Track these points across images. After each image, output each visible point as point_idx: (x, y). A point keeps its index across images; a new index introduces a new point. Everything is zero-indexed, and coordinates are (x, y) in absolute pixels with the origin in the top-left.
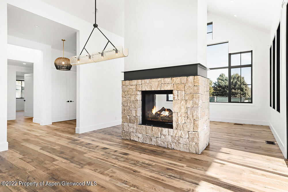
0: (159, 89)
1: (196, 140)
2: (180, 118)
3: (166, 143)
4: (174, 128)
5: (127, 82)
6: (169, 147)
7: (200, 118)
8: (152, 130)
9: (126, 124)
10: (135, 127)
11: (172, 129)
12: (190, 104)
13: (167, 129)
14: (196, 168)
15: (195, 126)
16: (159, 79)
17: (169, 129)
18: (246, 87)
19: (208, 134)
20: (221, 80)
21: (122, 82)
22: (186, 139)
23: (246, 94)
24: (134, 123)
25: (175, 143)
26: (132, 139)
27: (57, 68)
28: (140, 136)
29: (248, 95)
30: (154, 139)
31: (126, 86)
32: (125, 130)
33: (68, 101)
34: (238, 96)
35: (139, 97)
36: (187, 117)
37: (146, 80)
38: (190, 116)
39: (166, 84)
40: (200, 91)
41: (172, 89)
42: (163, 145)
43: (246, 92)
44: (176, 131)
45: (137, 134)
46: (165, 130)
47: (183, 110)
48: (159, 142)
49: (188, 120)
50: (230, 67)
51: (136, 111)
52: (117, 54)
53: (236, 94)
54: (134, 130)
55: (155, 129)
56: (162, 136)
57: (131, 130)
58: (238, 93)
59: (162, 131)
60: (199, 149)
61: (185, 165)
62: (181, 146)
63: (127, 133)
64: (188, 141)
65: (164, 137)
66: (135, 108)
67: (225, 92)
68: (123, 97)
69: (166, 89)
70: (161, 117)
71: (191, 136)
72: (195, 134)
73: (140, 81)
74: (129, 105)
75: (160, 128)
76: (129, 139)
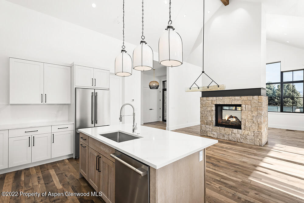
0: (230, 104)
1: (260, 137)
2: (247, 123)
3: (236, 139)
4: (242, 129)
5: (205, 98)
6: (238, 141)
7: (263, 123)
8: (225, 130)
9: (203, 126)
10: (211, 128)
11: (241, 130)
12: (255, 114)
13: (236, 130)
14: (263, 152)
15: (259, 128)
16: (230, 97)
17: (238, 130)
18: (297, 95)
19: (267, 135)
20: (268, 88)
21: (201, 98)
22: (252, 136)
23: (297, 102)
24: (210, 125)
25: (243, 139)
26: (208, 135)
27: (151, 88)
28: (215, 133)
29: (300, 104)
30: (226, 136)
31: (204, 101)
32: (203, 129)
33: (150, 109)
34: (287, 104)
35: (214, 108)
36: (253, 122)
37: (220, 97)
38: (256, 122)
39: (236, 100)
40: (263, 105)
41: (241, 104)
42: (234, 140)
43: (298, 100)
44: (244, 131)
45: (212, 132)
46: (235, 131)
47: (250, 117)
48: (231, 138)
49: (254, 124)
50: (282, 83)
51: (212, 118)
52: (219, 88)
53: (286, 103)
54: (210, 130)
55: (227, 129)
56: (233, 134)
57: (208, 129)
58: (288, 102)
59: (232, 130)
60: (262, 143)
61: (255, 151)
62: (248, 141)
63: (205, 131)
64: (254, 138)
65: (234, 135)
66: (211, 115)
67: (272, 101)
68: (201, 108)
69: (236, 104)
70: (231, 122)
71: (256, 134)
72: (259, 134)
73: (215, 98)
74: (206, 113)
75: (231, 129)
76: (206, 135)
